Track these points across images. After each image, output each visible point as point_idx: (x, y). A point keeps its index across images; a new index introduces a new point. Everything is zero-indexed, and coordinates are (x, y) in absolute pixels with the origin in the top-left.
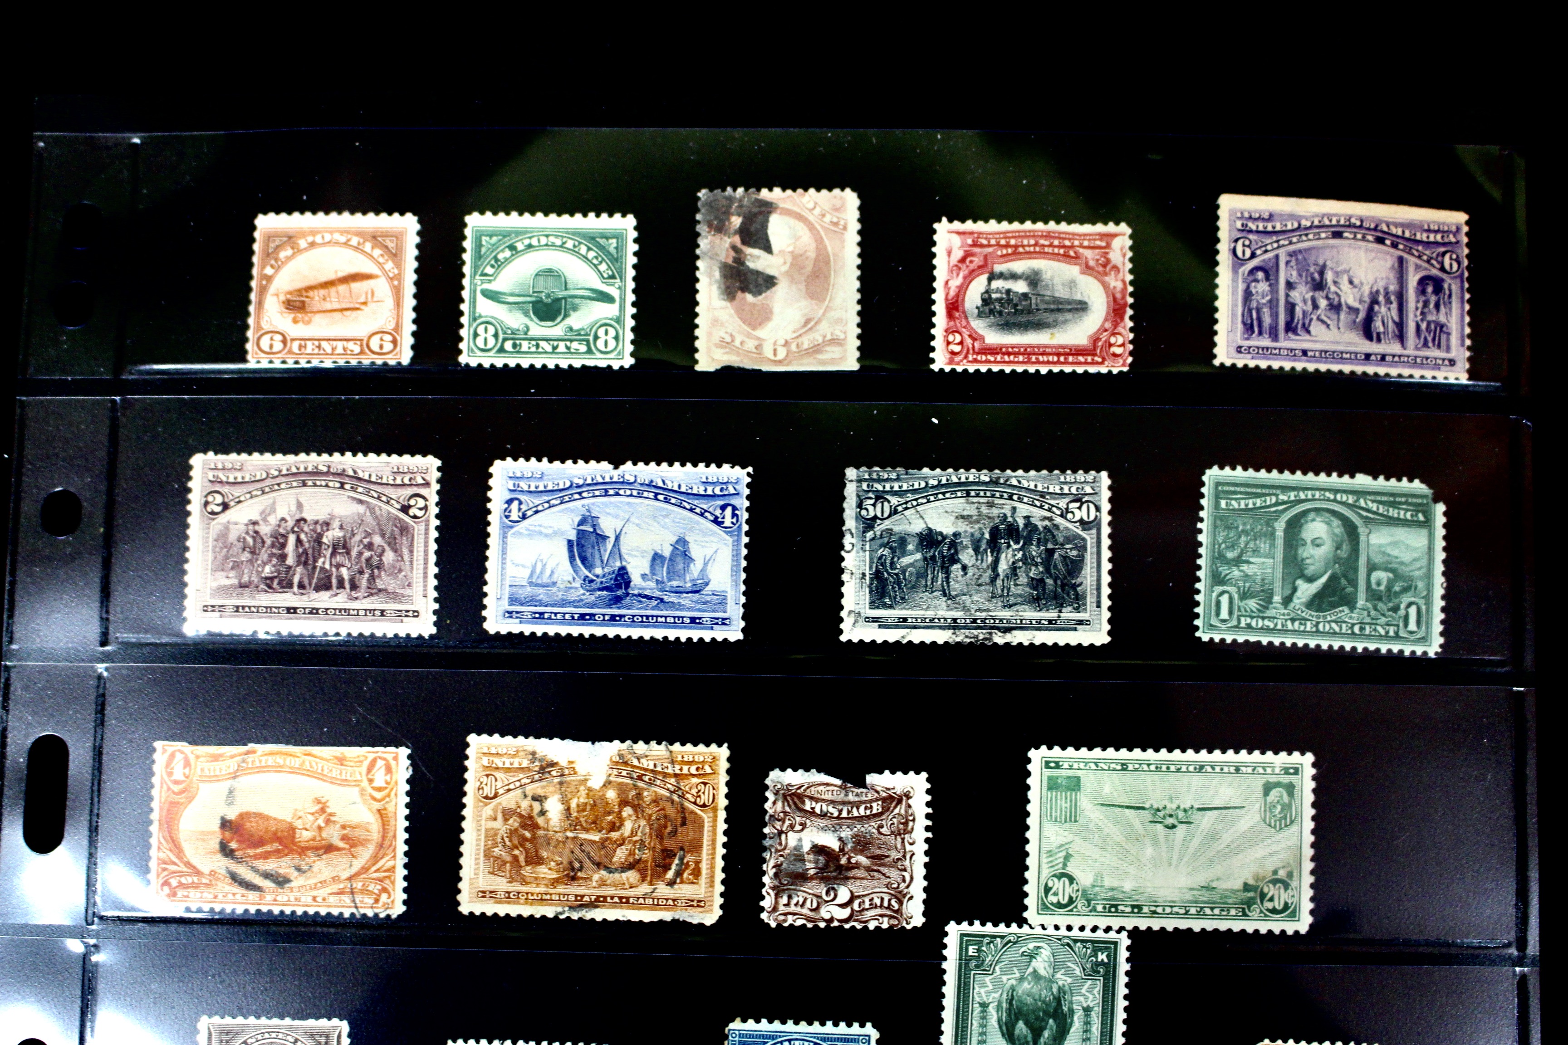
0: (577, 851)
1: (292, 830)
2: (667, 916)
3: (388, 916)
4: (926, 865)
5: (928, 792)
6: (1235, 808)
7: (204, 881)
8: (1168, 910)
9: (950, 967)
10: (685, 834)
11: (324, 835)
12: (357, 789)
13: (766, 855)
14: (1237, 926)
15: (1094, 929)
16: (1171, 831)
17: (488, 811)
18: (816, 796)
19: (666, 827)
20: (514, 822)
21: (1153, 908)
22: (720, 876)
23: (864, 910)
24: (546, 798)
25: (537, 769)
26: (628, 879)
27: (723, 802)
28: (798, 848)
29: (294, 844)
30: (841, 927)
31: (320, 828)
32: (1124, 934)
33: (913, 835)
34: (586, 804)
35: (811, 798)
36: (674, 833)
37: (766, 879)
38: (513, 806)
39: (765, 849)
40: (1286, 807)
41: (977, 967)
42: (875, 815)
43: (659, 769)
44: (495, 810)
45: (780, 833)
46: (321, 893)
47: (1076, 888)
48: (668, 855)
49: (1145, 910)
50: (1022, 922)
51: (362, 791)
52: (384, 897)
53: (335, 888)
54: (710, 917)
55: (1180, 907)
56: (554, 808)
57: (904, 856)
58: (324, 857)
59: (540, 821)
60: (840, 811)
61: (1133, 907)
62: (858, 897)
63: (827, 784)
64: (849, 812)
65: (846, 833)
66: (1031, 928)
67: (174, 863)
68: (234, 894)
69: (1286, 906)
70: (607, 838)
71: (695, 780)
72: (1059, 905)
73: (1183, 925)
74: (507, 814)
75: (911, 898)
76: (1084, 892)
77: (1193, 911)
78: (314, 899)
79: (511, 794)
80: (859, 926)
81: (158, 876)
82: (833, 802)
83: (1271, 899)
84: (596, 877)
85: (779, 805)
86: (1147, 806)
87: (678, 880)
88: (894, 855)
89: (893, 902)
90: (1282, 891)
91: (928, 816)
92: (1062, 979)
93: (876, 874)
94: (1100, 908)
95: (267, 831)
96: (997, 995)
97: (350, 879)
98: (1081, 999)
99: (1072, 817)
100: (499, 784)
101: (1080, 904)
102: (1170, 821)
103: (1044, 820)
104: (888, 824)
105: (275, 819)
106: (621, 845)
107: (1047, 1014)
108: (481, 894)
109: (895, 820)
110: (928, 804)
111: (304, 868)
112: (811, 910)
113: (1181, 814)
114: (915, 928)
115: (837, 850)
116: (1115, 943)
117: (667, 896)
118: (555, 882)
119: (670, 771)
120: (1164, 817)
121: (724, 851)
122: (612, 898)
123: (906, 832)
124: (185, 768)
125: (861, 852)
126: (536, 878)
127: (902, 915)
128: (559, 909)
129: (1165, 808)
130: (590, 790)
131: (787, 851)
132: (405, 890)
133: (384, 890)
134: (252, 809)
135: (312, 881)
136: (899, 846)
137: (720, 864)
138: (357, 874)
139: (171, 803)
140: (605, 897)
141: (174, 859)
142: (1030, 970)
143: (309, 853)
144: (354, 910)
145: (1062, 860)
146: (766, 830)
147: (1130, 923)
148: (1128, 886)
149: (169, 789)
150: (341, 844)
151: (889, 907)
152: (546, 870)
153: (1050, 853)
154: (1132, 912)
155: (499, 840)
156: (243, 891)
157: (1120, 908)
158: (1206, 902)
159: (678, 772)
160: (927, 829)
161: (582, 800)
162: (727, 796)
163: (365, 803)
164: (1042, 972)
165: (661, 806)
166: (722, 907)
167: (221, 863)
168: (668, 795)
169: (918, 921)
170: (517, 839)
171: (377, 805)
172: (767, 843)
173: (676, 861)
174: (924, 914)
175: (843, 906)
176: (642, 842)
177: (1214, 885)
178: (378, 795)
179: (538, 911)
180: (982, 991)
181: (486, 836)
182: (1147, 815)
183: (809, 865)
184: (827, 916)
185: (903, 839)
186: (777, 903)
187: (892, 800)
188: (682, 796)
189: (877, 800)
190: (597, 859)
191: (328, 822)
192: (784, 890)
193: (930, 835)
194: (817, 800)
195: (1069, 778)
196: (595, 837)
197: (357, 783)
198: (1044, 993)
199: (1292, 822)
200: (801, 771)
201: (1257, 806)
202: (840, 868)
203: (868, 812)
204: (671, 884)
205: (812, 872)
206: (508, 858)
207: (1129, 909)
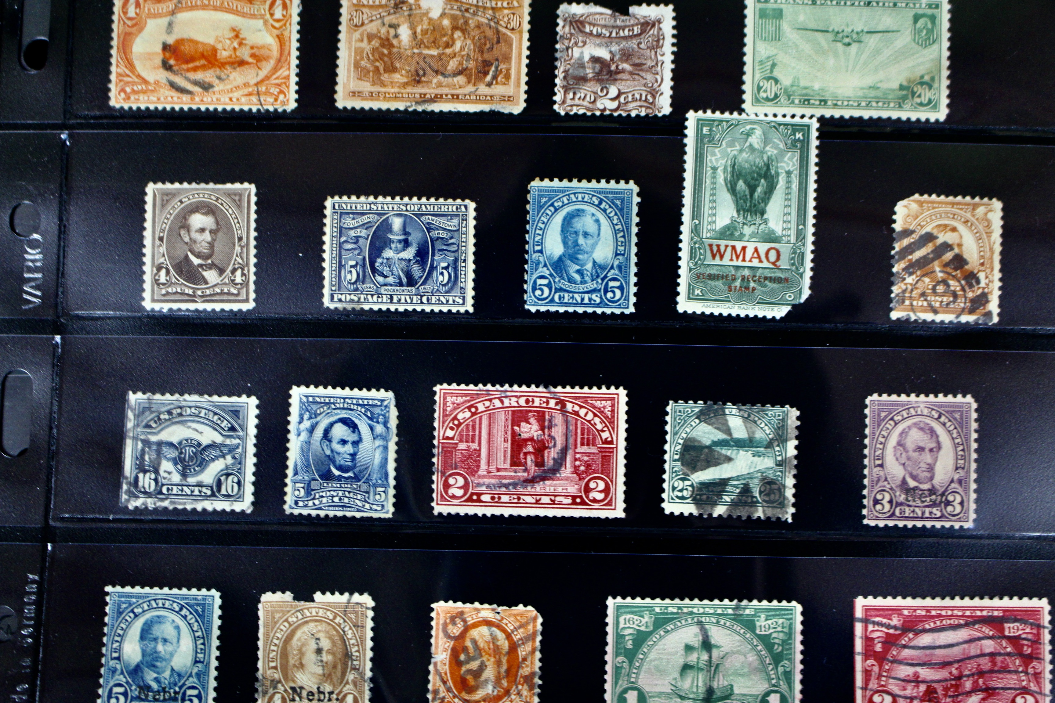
0: (422, 63)
1: (215, 50)
2: (486, 108)
3: (285, 111)
4: (673, 71)
5: (674, 19)
6: (893, 31)
7: (150, 88)
8: (846, 103)
9: (690, 142)
10: (499, 50)
11: (238, 53)
12: (261, 22)
13: (558, 64)
14: (895, 115)
15: (793, 116)
16: (848, 48)
17: (357, 35)
18: (593, 22)
19: (485, 44)
20: (375, 43)
21: (835, 102)
22: (525, 79)
23: (627, 102)
24: (399, 26)
25: (392, 5)
26: (458, 82)
27: (526, 27)
28: (581, 58)
29: (216, 59)
30: (611, 115)
31: (235, 49)
32: (815, 120)
33: (663, 49)
34: (427, 30)
35: (590, 24)
36: (491, 49)
37: (557, 81)
38: (374, 31)
39: (556, 59)
40: (930, 32)
41: (709, 142)
42: (636, 36)
43: (480, 4)
44: (362, 35)
45: (567, 48)
46: (235, 95)
47: (780, 87)
48: (487, 64)
49: (829, 103)
50: (741, 111)
51: (266, 22)
52: (281, 97)
53: (246, 91)
54: (518, 108)
55: (855, 101)
56: (405, 32)
57: (657, 64)
58: (238, 69)
59: (395, 42)
60: (611, 33)
61: (821, 101)
62: (624, 93)
63: (601, 14)
64: (617, 34)
65: (615, 48)
66: (747, 114)
67: (128, 76)
68: (172, 97)
69: (930, 101)
70: (443, 54)
71: (506, 12)
72: (768, 99)
73: (856, 114)
74: (370, 37)
75: (662, 94)
76: (786, 91)
77: (863, 104)
78: (231, 99)
79: (374, 23)
80: (624, 114)
81: (116, 85)
82: (605, 26)
83: (919, 96)
84: (435, 81)
85: (567, 29)
86: (830, 29)
87: (494, 82)
88: (650, 63)
89: (649, 97)
90: (927, 90)
91: (674, 36)
92: (770, 151)
93: (636, 77)
94: (797, 101)
95: (196, 51)
96: (724, 162)
97: (257, 84)
98: (784, 165)
99: (777, 37)
100: (365, 17)
101: (783, 99)
102: (847, 40)
103: (757, 39)
104: (645, 41)
105: (203, 43)
106: (453, 58)
107: (760, 175)
108: (351, 94)
109: (650, 39)
110: (674, 28)
111: (223, 76)
112: (590, 103)
113: (855, 36)
114: (664, 116)
115: (609, 59)
116: (808, 126)
117: (486, 93)
118: (405, 85)
119: (488, 5)
120: (843, 38)
121: (527, 61)
122: (446, 95)
123: (658, 47)
124: (136, 7)
125: (626, 61)
126: (392, 82)
127: (655, 106)
128: (408, 104)
129: (843, 31)
130: (431, 19)
131: (573, 61)
132: (297, 92)
133: (281, 92)
134: (185, 36)
135: (229, 87)
136: (653, 57)
137: (525, 70)
138: (262, 81)
139: (126, 33)
140: (441, 95)
141: (128, 72)
142: (747, 144)
143: (227, 67)
144: (260, 107)
145: (769, 67)
146: (558, 46)
147: (819, 112)
148: (817, 86)
149: (124, 23)
150: (250, 60)
151: (646, 100)
152: (399, 76)
153: (761, 62)
154: (820, 104)
155: (365, 55)
156: (179, 95)
157: (812, 102)
158: (873, 98)
159: (494, 5)
160: (673, 45)
161: (425, 27)
162: (530, 23)
163: (267, 31)
164: (756, 146)
165: (482, 30)
166: (526, 101)
167: (163, 75)
168: (486, 21)
169: (666, 110)
170: (378, 55)
171: (276, 32)
172: (558, 55)
173: (493, 69)
174: (671, 105)
175: (613, 99)
176: (468, 55)
177: (879, 85)
178: (277, 25)
179: (393, 106)
180: (713, 159)
181: (355, 52)
182: (830, 36)
183: (588, 71)
184: (601, 107)
185: (656, 52)
186: (565, 97)
187: (647, 25)
188: (497, 23)
189: (637, 24)
190: (436, 68)
191: (240, 44)
192: (570, 89)
193: (675, 49)
194: (594, 25)
195: (774, 10)
196: (434, 52)
197: (262, 17)
198: (757, 160)
199: (934, 42)
200: (582, 5)
201: (910, 30)
202: (610, 73)
203: (631, 33)
204: (489, 85)
205: (590, 76)
206: (372, 68)
207: (818, 103)
